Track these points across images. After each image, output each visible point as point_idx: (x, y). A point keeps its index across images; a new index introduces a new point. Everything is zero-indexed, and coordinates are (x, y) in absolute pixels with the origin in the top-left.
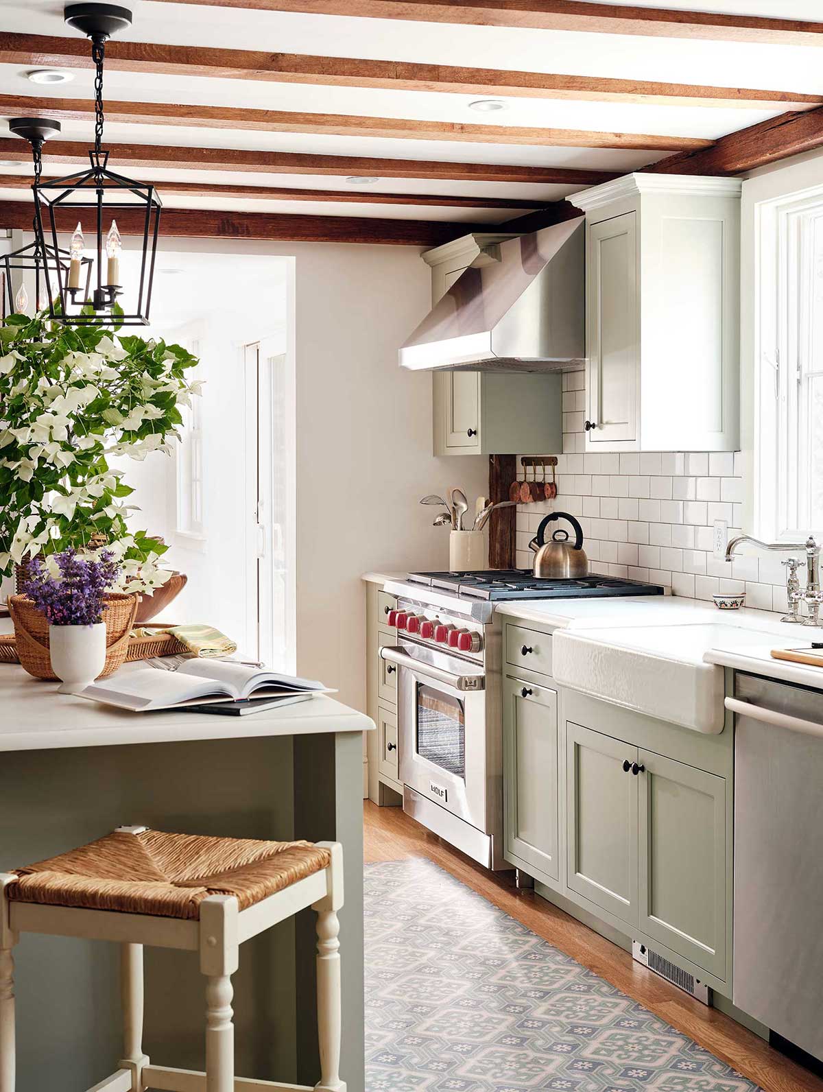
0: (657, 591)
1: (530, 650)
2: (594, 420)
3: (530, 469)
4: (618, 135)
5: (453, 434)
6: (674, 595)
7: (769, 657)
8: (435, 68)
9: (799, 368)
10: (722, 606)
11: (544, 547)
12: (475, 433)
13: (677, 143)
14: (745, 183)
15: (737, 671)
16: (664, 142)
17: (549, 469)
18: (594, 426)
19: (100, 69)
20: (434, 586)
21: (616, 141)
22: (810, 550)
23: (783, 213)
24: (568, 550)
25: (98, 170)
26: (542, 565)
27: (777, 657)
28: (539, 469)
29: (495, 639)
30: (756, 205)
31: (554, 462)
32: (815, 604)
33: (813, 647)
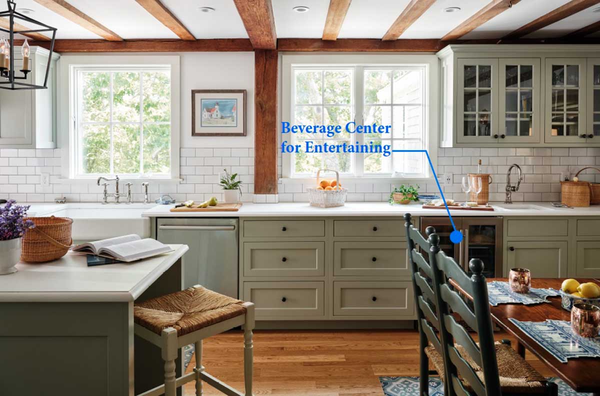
7: (169, 212)
15: (157, 218)
22: (117, 180)
27: (172, 211)
32: (118, 198)
33: (176, 207)
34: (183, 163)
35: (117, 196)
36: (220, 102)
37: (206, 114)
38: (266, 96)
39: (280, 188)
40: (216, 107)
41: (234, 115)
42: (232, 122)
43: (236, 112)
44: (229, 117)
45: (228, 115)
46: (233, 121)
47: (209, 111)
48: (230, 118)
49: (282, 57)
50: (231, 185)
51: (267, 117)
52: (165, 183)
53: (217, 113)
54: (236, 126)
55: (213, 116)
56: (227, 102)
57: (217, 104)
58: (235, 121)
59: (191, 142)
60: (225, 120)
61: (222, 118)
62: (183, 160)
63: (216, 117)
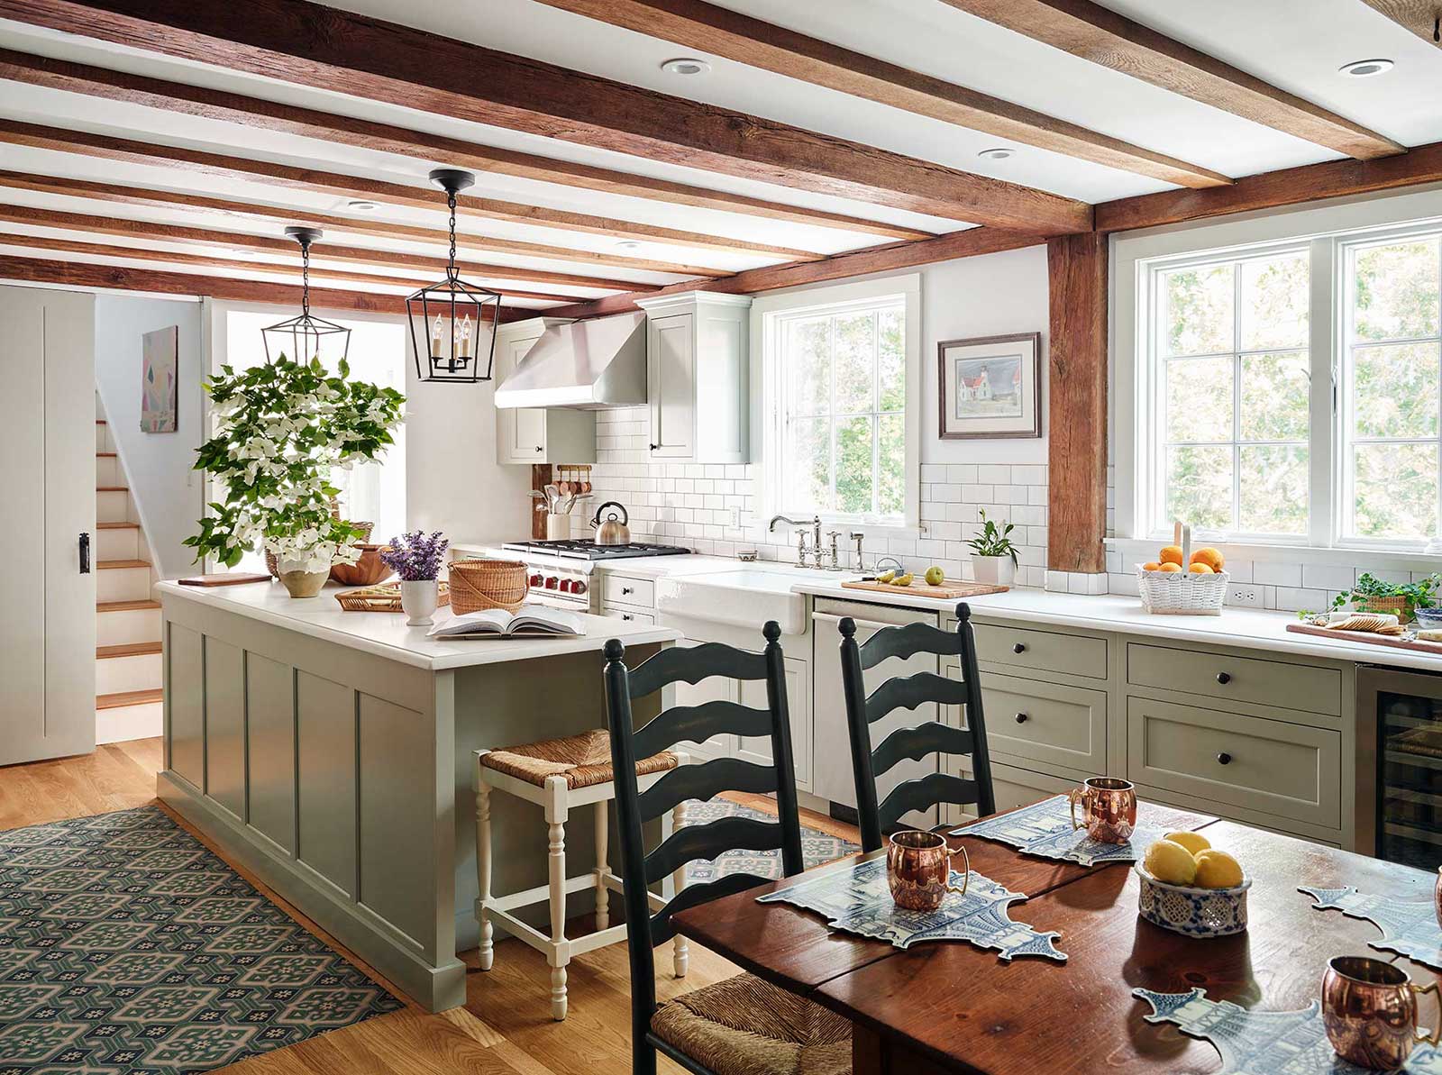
0: (687, 552)
1: (628, 591)
2: (655, 444)
3: (565, 473)
4: (685, 266)
5: (517, 450)
6: (696, 553)
7: (840, 587)
8: (624, 223)
9: (787, 413)
10: (745, 559)
11: (601, 526)
12: (541, 449)
13: (715, 272)
14: (754, 300)
15: (815, 596)
16: (711, 272)
17: (583, 473)
18: (655, 447)
19: (453, 213)
20: (533, 552)
21: (684, 269)
22: (816, 524)
23: (778, 320)
24: (619, 526)
25: (453, 280)
26: (602, 536)
27: (844, 586)
28: (574, 473)
29: (595, 585)
30: (764, 314)
31: (589, 468)
32: (819, 556)
33: (865, 579)
34: (926, 497)
35: (816, 554)
36: (992, 363)
37: (965, 391)
38: (1070, 344)
39: (1112, 561)
40: (983, 374)
41: (1017, 391)
42: (1015, 407)
43: (1019, 385)
44: (1009, 395)
45: (1006, 392)
46: (1015, 404)
47: (970, 384)
48: (1009, 398)
49: (1115, 244)
50: (993, 544)
51: (1072, 394)
52: (896, 534)
53: (985, 389)
54: (1022, 416)
55: (978, 394)
56: (1003, 362)
57: (985, 368)
58: (1019, 402)
59: (939, 450)
60: (999, 404)
61: (994, 398)
62: (926, 487)
63: (983, 397)
